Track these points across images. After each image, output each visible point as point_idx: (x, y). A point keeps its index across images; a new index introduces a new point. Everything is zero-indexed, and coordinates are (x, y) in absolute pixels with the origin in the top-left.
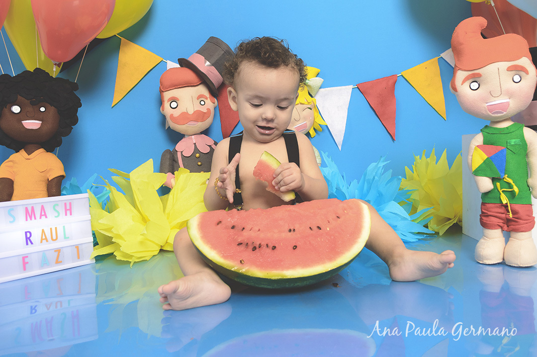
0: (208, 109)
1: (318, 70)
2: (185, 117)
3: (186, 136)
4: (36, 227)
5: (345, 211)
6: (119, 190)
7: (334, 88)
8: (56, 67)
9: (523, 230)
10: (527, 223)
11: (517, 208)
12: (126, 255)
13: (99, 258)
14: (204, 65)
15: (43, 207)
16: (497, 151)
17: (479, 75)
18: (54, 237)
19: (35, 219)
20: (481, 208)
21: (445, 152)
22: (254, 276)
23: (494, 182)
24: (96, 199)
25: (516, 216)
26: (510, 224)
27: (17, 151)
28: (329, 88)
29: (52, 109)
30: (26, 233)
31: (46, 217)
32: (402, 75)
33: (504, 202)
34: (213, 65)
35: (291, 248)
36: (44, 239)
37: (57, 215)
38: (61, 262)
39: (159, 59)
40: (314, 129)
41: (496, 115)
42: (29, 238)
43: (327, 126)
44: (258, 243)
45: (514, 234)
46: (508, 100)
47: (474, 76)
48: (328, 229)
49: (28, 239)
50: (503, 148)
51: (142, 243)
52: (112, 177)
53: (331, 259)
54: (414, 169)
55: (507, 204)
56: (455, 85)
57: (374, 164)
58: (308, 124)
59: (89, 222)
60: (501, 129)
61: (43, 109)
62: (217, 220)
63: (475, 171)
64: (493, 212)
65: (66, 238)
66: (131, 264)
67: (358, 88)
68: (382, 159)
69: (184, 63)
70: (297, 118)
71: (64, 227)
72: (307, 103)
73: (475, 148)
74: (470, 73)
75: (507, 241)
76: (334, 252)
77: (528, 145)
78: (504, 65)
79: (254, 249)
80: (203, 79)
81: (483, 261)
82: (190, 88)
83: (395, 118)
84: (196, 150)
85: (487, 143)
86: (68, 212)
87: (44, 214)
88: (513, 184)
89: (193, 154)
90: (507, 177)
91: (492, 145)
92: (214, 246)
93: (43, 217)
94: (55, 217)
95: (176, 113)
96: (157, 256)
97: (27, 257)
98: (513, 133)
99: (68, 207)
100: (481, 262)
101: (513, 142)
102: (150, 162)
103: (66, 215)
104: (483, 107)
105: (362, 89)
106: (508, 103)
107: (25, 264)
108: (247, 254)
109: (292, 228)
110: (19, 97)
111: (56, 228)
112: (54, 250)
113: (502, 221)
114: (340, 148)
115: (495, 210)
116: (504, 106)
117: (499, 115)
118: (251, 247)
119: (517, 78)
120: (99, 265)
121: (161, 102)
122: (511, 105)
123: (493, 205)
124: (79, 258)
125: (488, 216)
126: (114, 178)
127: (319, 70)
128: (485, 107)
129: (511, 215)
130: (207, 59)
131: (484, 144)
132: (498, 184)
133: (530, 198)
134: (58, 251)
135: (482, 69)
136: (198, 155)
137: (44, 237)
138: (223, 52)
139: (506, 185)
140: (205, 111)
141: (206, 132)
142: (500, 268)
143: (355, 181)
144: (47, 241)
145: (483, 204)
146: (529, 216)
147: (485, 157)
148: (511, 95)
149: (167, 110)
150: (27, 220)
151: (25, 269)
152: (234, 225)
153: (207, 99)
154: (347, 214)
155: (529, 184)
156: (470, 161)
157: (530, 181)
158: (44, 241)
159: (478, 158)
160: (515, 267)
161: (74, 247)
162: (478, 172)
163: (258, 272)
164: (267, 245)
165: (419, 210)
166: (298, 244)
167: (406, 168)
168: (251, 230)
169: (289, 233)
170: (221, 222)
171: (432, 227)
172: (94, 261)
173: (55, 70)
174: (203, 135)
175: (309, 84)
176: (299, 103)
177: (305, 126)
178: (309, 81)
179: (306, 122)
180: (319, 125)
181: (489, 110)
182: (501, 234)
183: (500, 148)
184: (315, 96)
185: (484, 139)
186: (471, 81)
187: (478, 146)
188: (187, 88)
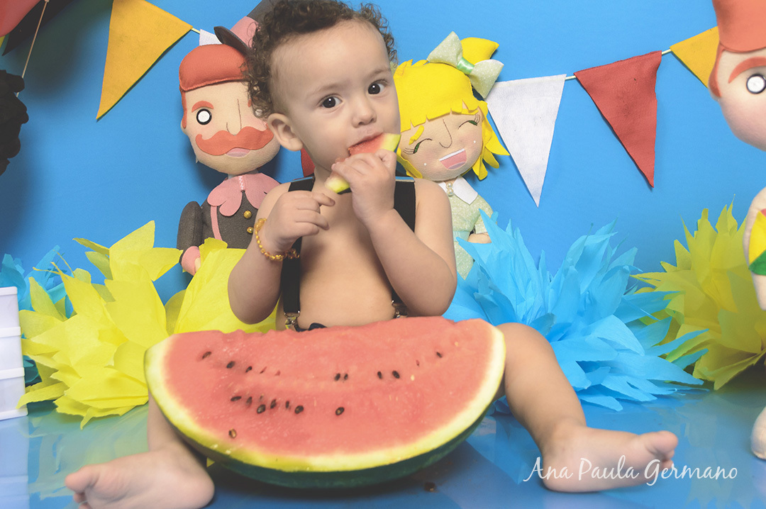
2: (223, 141)
3: (229, 177)
5: (456, 344)
7: (526, 80)
12: (76, 405)
22: (250, 463)
24: (48, 295)
28: (516, 81)
32: (672, 52)
35: (331, 412)
39: (187, 27)
40: (483, 162)
43: (510, 156)
44: (271, 399)
47: (754, 63)
48: (413, 378)
51: (113, 382)
52: (87, 253)
53: (406, 438)
56: (716, 83)
58: (469, 152)
62: (201, 349)
63: (754, 262)
66: (83, 423)
67: (577, 79)
68: (604, 229)
70: (446, 142)
72: (468, 113)
73: (758, 215)
74: (747, 57)
76: (417, 423)
79: (263, 408)
81: (763, 454)
82: (233, 84)
83: (654, 141)
84: (245, 204)
89: (239, 212)
95: (208, 133)
100: (760, 456)
105: (585, 82)
108: (245, 420)
109: (343, 373)
114: (537, 201)
118: (255, 406)
120: (36, 421)
126: (90, 255)
136: (247, 213)
140: (263, 128)
152: (233, 360)
154: (459, 349)
156: (747, 242)
159: (761, 237)
162: (759, 266)
163: (259, 457)
164: (288, 403)
165: (680, 334)
166: (347, 405)
167: (676, 242)
168: (262, 372)
169: (335, 383)
170: (209, 353)
171: (702, 370)
172: (26, 413)
174: (262, 175)
175: (472, 73)
176: (448, 111)
177: (461, 158)
178: (474, 66)
179: (463, 150)
180: (494, 155)
184: (487, 97)
186: (749, 72)
187: (763, 211)
188: (229, 83)
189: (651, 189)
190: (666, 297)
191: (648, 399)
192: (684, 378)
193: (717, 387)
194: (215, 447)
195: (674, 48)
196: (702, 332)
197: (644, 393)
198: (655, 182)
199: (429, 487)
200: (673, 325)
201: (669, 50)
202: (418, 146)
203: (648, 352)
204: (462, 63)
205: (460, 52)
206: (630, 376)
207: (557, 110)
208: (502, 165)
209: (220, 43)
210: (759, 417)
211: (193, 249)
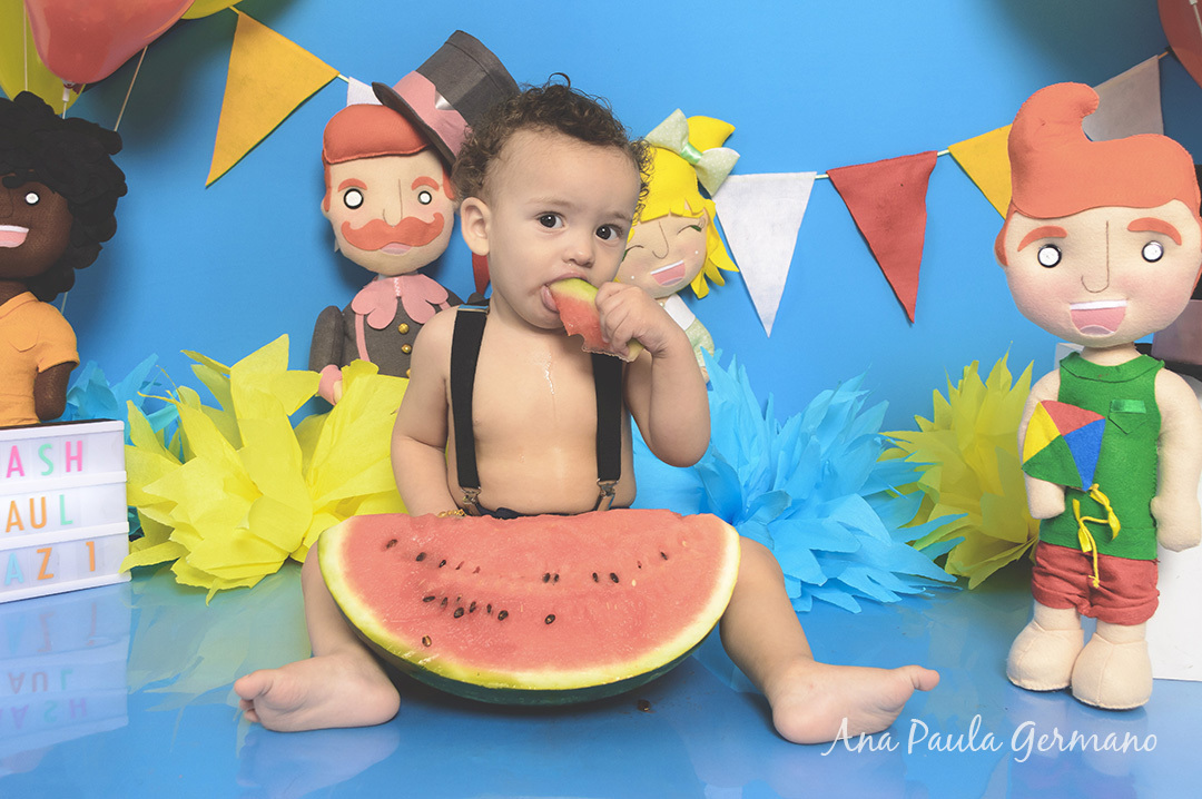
0: (438, 216)
1: (729, 128)
2: (378, 233)
3: (380, 277)
5: (684, 543)
6: (207, 401)
7: (766, 175)
8: (69, 93)
9: (1123, 620)
10: (1133, 606)
11: (1114, 565)
12: (198, 574)
13: (139, 573)
14: (433, 106)
15: (15, 449)
16: (1084, 424)
17: (1061, 233)
18: (38, 520)
20: (1037, 552)
21: (1029, 370)
22: (447, 676)
23: (1069, 497)
24: (147, 424)
25: (1108, 584)
26: (1095, 600)
28: (754, 176)
29: (56, 200)
31: (22, 474)
32: (950, 154)
33: (1086, 548)
34: (456, 106)
35: (540, 620)
36: (14, 523)
37: (46, 469)
38: (51, 576)
39: (330, 73)
40: (705, 277)
41: (1092, 336)
43: (740, 273)
44: (470, 601)
45: (1102, 626)
46: (1122, 303)
47: (1050, 232)
48: (634, 583)
50: (1099, 418)
51: (241, 545)
52: (194, 367)
53: (625, 655)
55: (1091, 552)
56: (1003, 249)
57: (827, 393)
58: (688, 264)
59: (124, 485)
60: (1102, 367)
61: (32, 198)
62: (387, 537)
63: (1028, 462)
64: (1060, 567)
65: (66, 522)
66: (209, 597)
67: (829, 178)
68: (852, 382)
69: (386, 95)
70: (661, 251)
71: (62, 497)
72: (690, 215)
73: (1038, 406)
74: (1042, 224)
75: (1087, 639)
76: (638, 638)
77: (1163, 415)
78: (1123, 216)
79: (459, 613)
80: (428, 141)
81: (1020, 681)
82: (396, 159)
83: (919, 264)
84: (401, 314)
85: (1068, 397)
86: (74, 464)
87: (16, 467)
88: (1110, 509)
89: (394, 324)
90: (1099, 489)
91: (1077, 404)
92: (371, 599)
93: (15, 474)
94: (44, 474)
95: (358, 220)
96: (276, 577)
98: (1129, 384)
99: (74, 453)
100: (1015, 683)
102: (283, 342)
103: (68, 470)
104: (1063, 313)
105: (842, 183)
106: (1122, 309)
108: (442, 625)
109: (553, 572)
111: (43, 499)
112: (35, 550)
113: (1079, 592)
114: (768, 330)
115: (1062, 562)
116: (1112, 317)
117: (1099, 336)
118: (452, 609)
119: (1152, 252)
120: (140, 586)
121: (324, 187)
122: (1128, 316)
123: (1061, 551)
124: (93, 568)
125: (1047, 574)
126: (199, 370)
128: (1066, 313)
129: (1096, 582)
130: (442, 90)
131: (1059, 400)
132: (1076, 503)
133: (1153, 547)
134: (46, 551)
135: (1069, 218)
136: (404, 327)
137: (14, 520)
138: (483, 75)
139: (1096, 509)
140: (429, 219)
141: (432, 270)
144: (21, 528)
145: (1040, 543)
146: (1142, 588)
147: (1056, 433)
149: (338, 212)
152: (424, 551)
153: (436, 187)
154: (687, 550)
155: (1155, 512)
156: (1021, 437)
157: (1158, 503)
158: (15, 528)
159: (1040, 433)
160: (1088, 705)
161: (84, 542)
162: (1036, 467)
163: (458, 669)
164: (489, 607)
165: (934, 516)
166: (558, 612)
167: (936, 392)
168: (458, 568)
169: (544, 585)
170: (395, 541)
171: (956, 563)
172: (129, 577)
173: (66, 98)
174: (423, 277)
175: (700, 164)
176: (666, 212)
177: (679, 271)
178: (702, 155)
179: (681, 262)
180: (719, 269)
181: (1075, 321)
182: (1075, 620)
183: (1093, 417)
184: (716, 193)
185: (1060, 388)
186: (1042, 242)
187: (1044, 403)
188: (389, 158)
189: (910, 325)
190: (918, 469)
191: (891, 600)
192: (933, 572)
193: (972, 585)
194: (406, 656)
195: (955, 149)
196: (962, 515)
197: (885, 591)
198: (916, 317)
199: (643, 705)
200: (926, 502)
201: (947, 151)
203: (894, 535)
204: (687, 149)
205: (686, 135)
206: (869, 566)
207: (802, 216)
208: (728, 282)
209: (380, 103)
210: (1019, 638)
211: (330, 369)
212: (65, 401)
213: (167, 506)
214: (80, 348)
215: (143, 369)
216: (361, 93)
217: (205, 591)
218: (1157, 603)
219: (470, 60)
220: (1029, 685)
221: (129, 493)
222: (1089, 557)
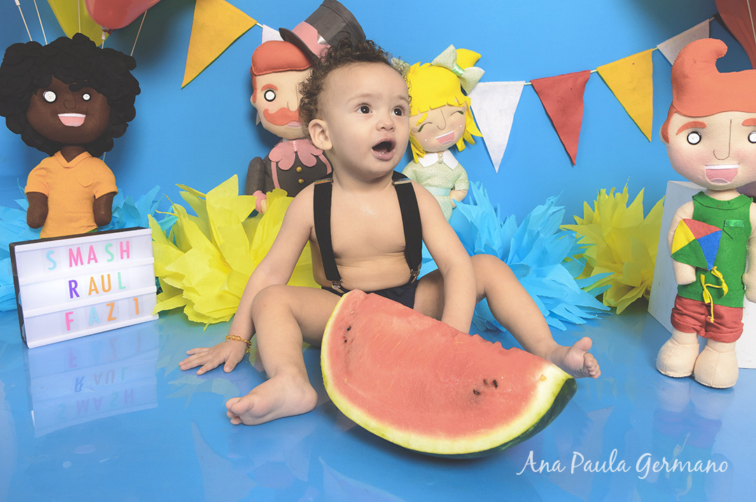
1: (477, 55)
2: (284, 115)
3: (284, 140)
4: (84, 274)
6: (191, 212)
8: (105, 34)
9: (726, 340)
10: (731, 332)
11: (722, 310)
12: (198, 315)
13: (162, 314)
14: (316, 43)
15: (91, 247)
16: (709, 233)
17: (703, 126)
18: (107, 288)
19: (82, 264)
20: (676, 302)
21: (642, 193)
23: (698, 273)
24: (159, 226)
25: (719, 321)
26: (709, 328)
27: (52, 155)
28: (491, 83)
29: (100, 98)
30: (70, 282)
31: (96, 262)
32: (597, 72)
33: (707, 301)
34: (329, 42)
36: (93, 289)
37: (110, 258)
38: (115, 319)
39: (252, 22)
40: (464, 140)
41: (716, 184)
42: (74, 289)
45: (712, 343)
46: (736, 166)
47: (695, 124)
49: (73, 291)
50: (718, 230)
51: (220, 297)
52: (181, 193)
54: (596, 207)
55: (710, 303)
56: (667, 133)
58: (456, 133)
59: (152, 266)
60: (719, 201)
61: (86, 97)
63: (675, 253)
64: (690, 311)
65: (122, 288)
66: (205, 328)
67: (532, 85)
69: (288, 36)
70: (441, 125)
71: (119, 274)
72: (457, 105)
73: (680, 222)
74: (692, 120)
75: (702, 349)
77: (753, 229)
78: (740, 117)
80: (313, 62)
81: (665, 372)
82: (294, 72)
83: (579, 133)
84: (298, 162)
85: (698, 217)
86: (125, 254)
87: (93, 257)
88: (723, 280)
89: (294, 167)
90: (716, 270)
91: (704, 221)
93: (93, 262)
94: (108, 261)
95: (273, 108)
97: (72, 313)
98: (735, 211)
99: (125, 248)
100: (663, 372)
101: (733, 223)
102: (235, 179)
103: (122, 258)
104: (702, 170)
105: (538, 88)
106: (736, 170)
107: (68, 321)
110: (54, 79)
111: (109, 276)
112: (106, 304)
113: (700, 324)
114: (497, 169)
115: (692, 308)
116: (730, 174)
117: (721, 184)
120: (163, 320)
121: (251, 89)
122: (739, 173)
123: (691, 302)
124: (137, 313)
125: (682, 314)
126: (185, 195)
127: (480, 56)
128: (703, 171)
129: (712, 320)
130: (321, 33)
131: (693, 218)
132: (703, 277)
133: (742, 300)
134: (111, 305)
135: (708, 117)
136: (299, 169)
137: (93, 288)
138: (344, 24)
139: (713, 280)
142: (687, 384)
143: (513, 217)
144: (97, 292)
145: (678, 297)
146: (735, 322)
147: (692, 238)
148: (741, 159)
149: (261, 102)
150: (71, 266)
151: (69, 329)
155: (745, 281)
156: (670, 238)
157: (746, 276)
158: (94, 293)
159: (683, 237)
160: (705, 386)
161: (132, 299)
162: (679, 256)
165: (593, 274)
167: (585, 203)
171: (609, 299)
172: (157, 317)
173: (103, 38)
175: (463, 76)
176: (446, 104)
177: (452, 136)
178: (464, 71)
181: (708, 176)
182: (696, 339)
183: (713, 229)
184: (470, 93)
185: (694, 212)
186: (690, 130)
187: (684, 220)
188: (290, 72)
189: (573, 166)
190: (584, 247)
192: (596, 304)
193: (618, 312)
195: (600, 69)
196: (610, 273)
197: (576, 317)
198: (576, 162)
200: (589, 267)
201: (596, 70)
202: (422, 127)
204: (456, 68)
205: (455, 60)
206: (566, 303)
207: (516, 106)
209: (282, 40)
210: (663, 348)
211: (258, 193)
212: (111, 214)
213: (179, 277)
214: (118, 183)
215: (153, 193)
216: (271, 34)
217: (203, 324)
218: (742, 330)
219: (337, 15)
220: (671, 374)
221: (155, 269)
222: (708, 306)
